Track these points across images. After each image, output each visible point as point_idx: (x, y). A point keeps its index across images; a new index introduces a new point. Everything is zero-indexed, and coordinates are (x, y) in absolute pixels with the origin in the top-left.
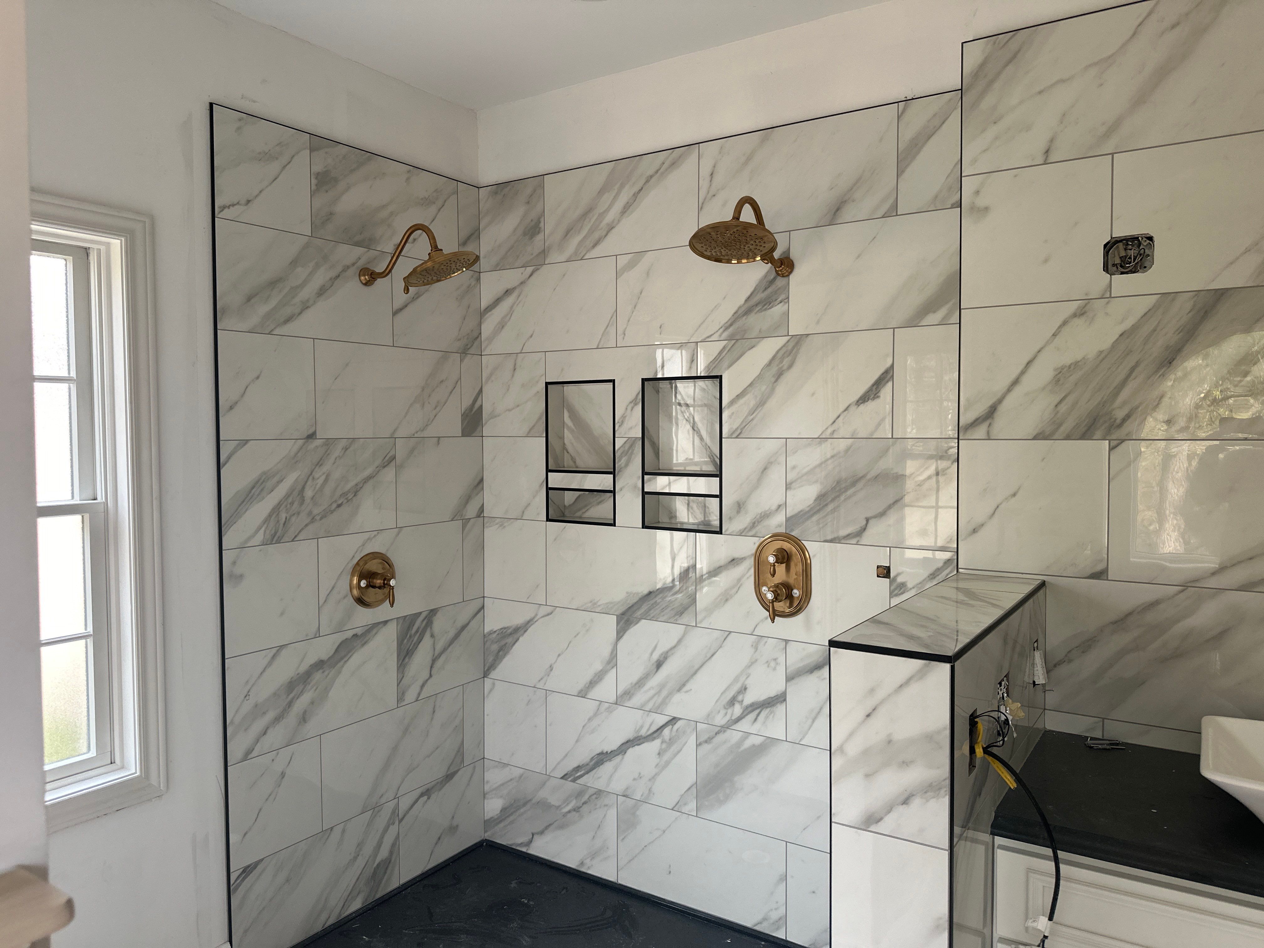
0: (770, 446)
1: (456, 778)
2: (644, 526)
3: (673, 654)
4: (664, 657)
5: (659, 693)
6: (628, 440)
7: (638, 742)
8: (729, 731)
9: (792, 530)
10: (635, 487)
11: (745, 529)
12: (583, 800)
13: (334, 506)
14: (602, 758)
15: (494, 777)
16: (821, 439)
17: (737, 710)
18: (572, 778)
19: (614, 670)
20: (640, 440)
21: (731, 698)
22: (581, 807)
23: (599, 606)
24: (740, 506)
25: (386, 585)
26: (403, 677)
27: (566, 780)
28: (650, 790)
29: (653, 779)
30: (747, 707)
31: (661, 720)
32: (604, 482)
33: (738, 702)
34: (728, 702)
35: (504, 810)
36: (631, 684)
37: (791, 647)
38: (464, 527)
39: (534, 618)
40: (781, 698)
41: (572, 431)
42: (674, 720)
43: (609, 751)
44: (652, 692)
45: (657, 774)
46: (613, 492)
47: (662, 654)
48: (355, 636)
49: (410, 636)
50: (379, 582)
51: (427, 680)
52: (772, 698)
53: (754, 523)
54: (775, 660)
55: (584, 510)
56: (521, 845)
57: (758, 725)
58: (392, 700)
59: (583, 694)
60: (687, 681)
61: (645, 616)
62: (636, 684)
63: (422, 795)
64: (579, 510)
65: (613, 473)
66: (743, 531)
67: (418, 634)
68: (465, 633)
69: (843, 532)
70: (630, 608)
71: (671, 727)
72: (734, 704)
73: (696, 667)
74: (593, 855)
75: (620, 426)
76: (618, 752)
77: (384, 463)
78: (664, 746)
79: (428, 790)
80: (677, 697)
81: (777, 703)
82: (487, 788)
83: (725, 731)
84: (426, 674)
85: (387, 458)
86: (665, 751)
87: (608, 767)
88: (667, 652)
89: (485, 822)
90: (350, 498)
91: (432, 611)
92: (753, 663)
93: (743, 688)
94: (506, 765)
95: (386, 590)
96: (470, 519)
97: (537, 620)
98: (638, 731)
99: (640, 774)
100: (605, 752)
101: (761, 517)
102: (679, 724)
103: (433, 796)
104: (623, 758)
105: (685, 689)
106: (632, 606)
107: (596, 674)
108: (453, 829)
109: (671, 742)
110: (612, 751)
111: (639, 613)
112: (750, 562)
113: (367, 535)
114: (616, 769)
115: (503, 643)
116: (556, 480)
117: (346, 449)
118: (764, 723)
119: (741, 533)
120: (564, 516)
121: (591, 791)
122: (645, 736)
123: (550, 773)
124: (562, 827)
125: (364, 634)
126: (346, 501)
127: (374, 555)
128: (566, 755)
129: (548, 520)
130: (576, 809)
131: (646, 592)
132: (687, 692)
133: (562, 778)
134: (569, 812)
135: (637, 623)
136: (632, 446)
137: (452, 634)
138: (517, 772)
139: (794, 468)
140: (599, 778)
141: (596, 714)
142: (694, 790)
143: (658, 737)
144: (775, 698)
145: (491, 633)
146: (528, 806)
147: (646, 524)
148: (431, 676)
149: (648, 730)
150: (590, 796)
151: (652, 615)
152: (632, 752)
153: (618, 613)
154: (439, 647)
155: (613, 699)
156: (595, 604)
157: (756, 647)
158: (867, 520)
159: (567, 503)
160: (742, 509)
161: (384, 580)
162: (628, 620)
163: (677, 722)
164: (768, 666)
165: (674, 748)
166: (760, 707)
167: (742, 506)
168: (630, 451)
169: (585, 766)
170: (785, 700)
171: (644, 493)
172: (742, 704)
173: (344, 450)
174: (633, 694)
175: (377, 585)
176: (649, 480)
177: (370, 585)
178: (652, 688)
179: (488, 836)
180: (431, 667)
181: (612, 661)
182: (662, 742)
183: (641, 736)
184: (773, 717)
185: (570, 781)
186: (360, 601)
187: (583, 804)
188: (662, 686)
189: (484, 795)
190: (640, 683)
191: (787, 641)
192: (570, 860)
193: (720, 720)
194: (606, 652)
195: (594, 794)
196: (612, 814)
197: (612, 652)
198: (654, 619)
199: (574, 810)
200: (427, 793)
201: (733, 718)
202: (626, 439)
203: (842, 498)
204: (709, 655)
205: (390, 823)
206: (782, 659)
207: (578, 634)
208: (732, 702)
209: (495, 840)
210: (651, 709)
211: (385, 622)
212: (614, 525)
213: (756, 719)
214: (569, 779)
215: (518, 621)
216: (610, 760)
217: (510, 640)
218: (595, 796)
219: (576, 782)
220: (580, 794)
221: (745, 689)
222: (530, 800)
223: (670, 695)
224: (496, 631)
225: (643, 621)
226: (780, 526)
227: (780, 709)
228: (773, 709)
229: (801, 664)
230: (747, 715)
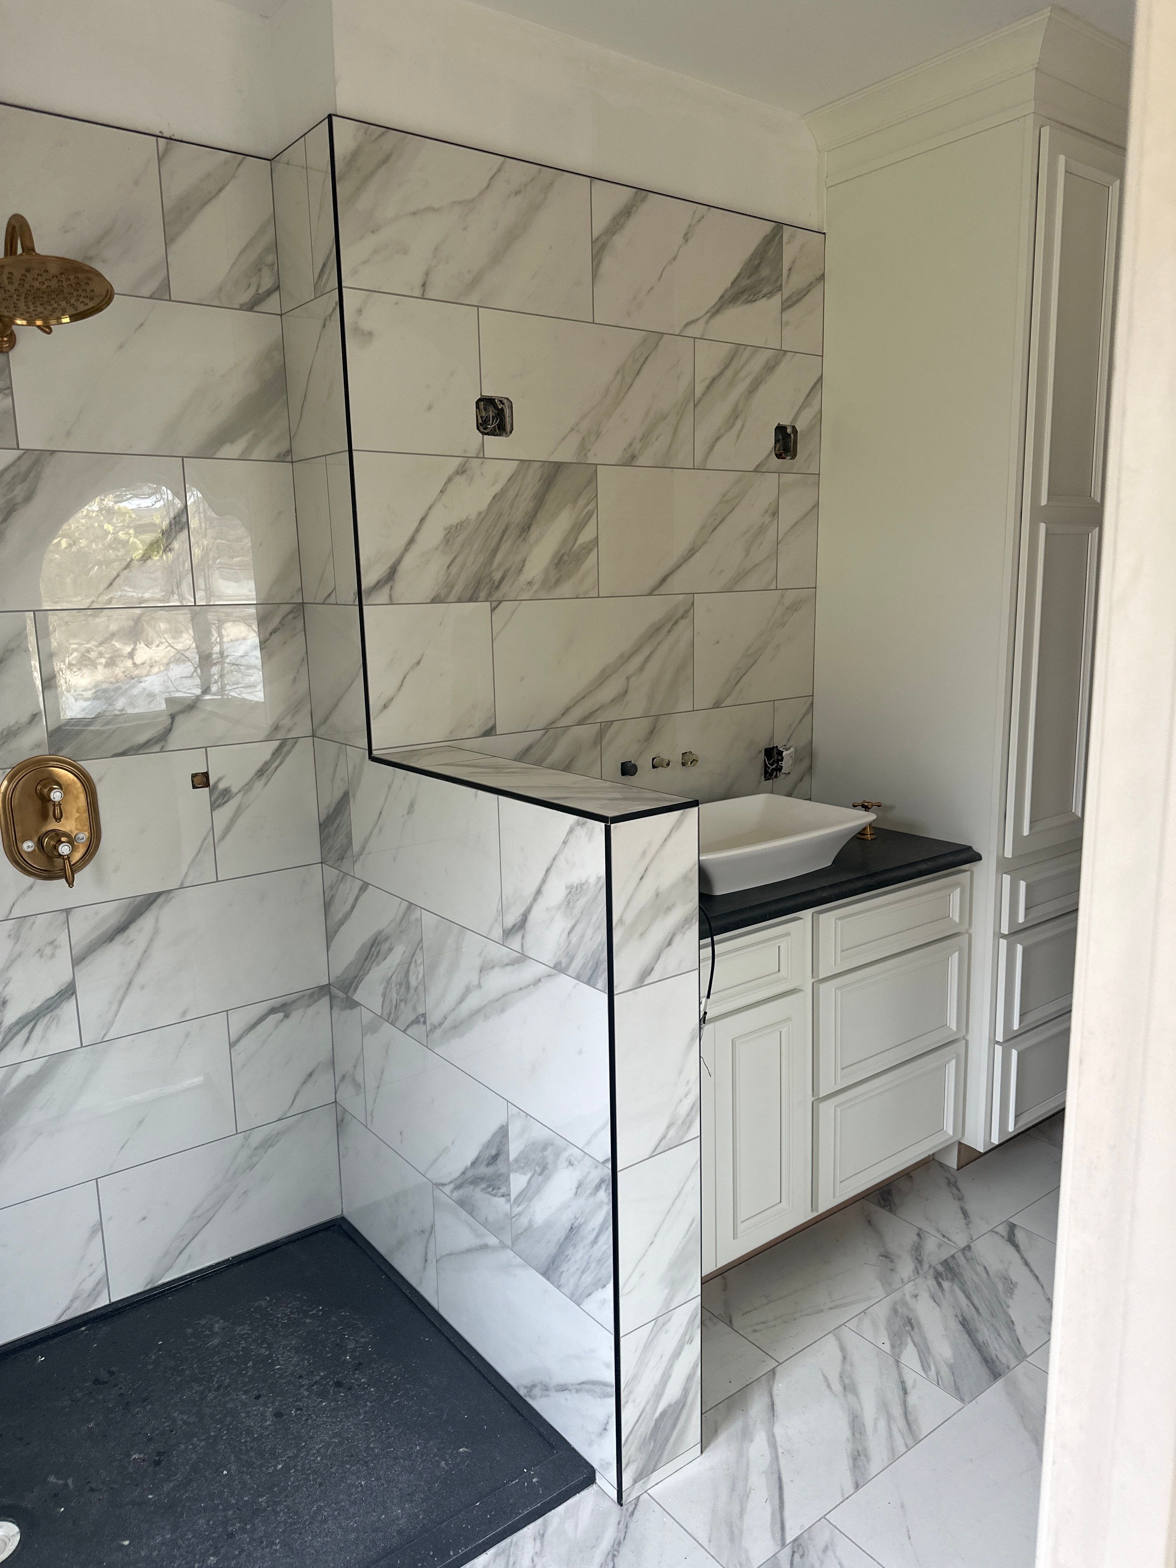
9: (60, 749)
37: (77, 916)
40: (69, 991)
52: (51, 999)
54: (52, 943)
57: (31, 1046)
69: (140, 739)
81: (60, 1003)
118: (43, 1038)
144: (56, 998)
164: (41, 956)
166: (34, 1018)
170: (74, 993)
184: (57, 1023)
191: (68, 911)
206: (63, 939)
213: (28, 1038)
226: (38, 746)
227: (68, 1008)
228: (58, 1011)
229: (94, 936)
230: (12, 1038)
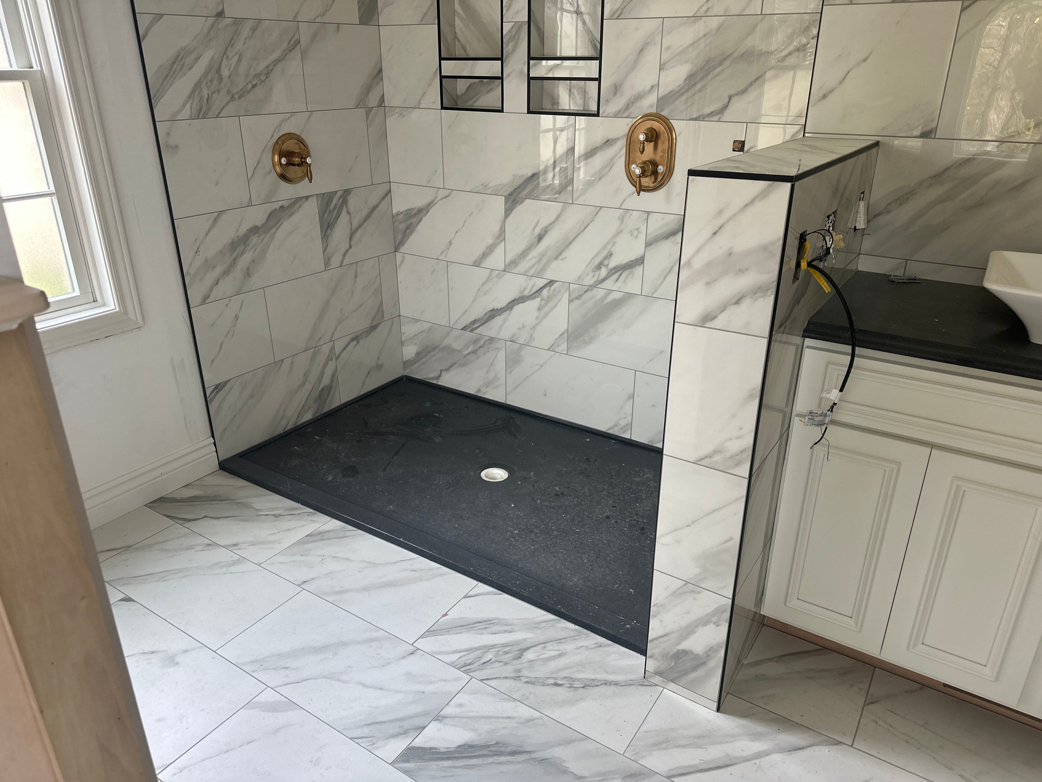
0: (648, 26)
1: (379, 329)
2: (529, 112)
3: (552, 228)
4: (545, 231)
5: (539, 261)
6: (515, 24)
7: (522, 301)
8: (595, 290)
9: (662, 110)
10: (521, 72)
11: (620, 110)
12: (479, 345)
13: (250, 86)
14: (493, 314)
15: (408, 330)
16: (696, 17)
17: (603, 272)
18: (470, 329)
19: (503, 243)
20: (526, 24)
21: (599, 263)
22: (477, 350)
23: (490, 188)
24: (616, 89)
25: (303, 163)
26: (327, 246)
27: (465, 330)
28: (531, 336)
29: (534, 328)
30: (611, 270)
31: (541, 283)
32: (492, 68)
33: (604, 265)
34: (596, 267)
35: (418, 354)
36: (517, 254)
37: (652, 217)
38: (368, 114)
39: (434, 200)
41: (462, 19)
42: (551, 283)
43: (499, 309)
44: (534, 261)
45: (537, 325)
46: (501, 78)
47: (543, 229)
48: (282, 207)
49: (330, 211)
50: (297, 160)
51: (348, 250)
52: (632, 261)
53: (629, 104)
54: (638, 229)
55: (475, 99)
56: (432, 378)
57: (619, 283)
58: (320, 266)
59: (477, 264)
60: (563, 250)
61: (529, 197)
62: (521, 255)
63: (352, 340)
64: (470, 99)
65: (501, 59)
66: (618, 113)
67: (336, 211)
68: (376, 211)
69: (707, 111)
70: (516, 189)
71: (549, 287)
72: (601, 267)
73: (571, 239)
74: (487, 385)
75: (507, 10)
76: (506, 309)
77: (290, 47)
78: (543, 303)
79: (357, 336)
80: (555, 264)
81: (636, 265)
82: (404, 338)
83: (592, 290)
84: (346, 245)
85: (292, 43)
86: (544, 306)
87: (498, 320)
88: (547, 227)
89: (404, 363)
90: (263, 79)
91: (346, 191)
92: (619, 232)
93: (610, 254)
94: (418, 320)
95: (304, 168)
96: (373, 107)
97: (437, 203)
98: (522, 292)
99: (523, 324)
100: (496, 308)
101: (635, 99)
102: (556, 285)
103: (362, 342)
104: (510, 313)
105: (561, 257)
106: (518, 187)
107: (487, 247)
108: (379, 367)
109: (549, 299)
110: (501, 308)
111: (524, 194)
112: (622, 143)
113: (282, 117)
114: (505, 321)
115: (409, 222)
116: (449, 68)
117: (254, 30)
118: (625, 281)
119: (616, 115)
120: (457, 104)
121: (486, 338)
122: (528, 295)
123: (453, 325)
124: (463, 365)
125: (290, 207)
126: (259, 82)
127: (290, 136)
128: (465, 312)
129: (443, 108)
130: (474, 352)
131: (530, 174)
132: (562, 259)
133: (462, 329)
134: (469, 354)
135: (522, 203)
136: (519, 30)
137: (364, 213)
138: (426, 326)
139: (668, 48)
140: (491, 328)
141: (488, 280)
142: (566, 335)
143: (538, 296)
144: (635, 261)
145: (398, 214)
146: (437, 351)
147: (531, 110)
148: (351, 247)
149: (530, 292)
150: (485, 342)
151: (535, 195)
152: (518, 308)
153: (505, 194)
154: (355, 223)
155: (502, 267)
156: (486, 186)
157: (622, 219)
158: (730, 98)
159: (459, 92)
160: (618, 92)
161: (301, 158)
162: (514, 200)
163: (554, 283)
164: (631, 235)
165: (551, 304)
166: (622, 269)
167: (618, 87)
168: (517, 36)
169: (480, 320)
170: (643, 262)
171: (530, 79)
172: (607, 268)
173: (251, 32)
174: (518, 263)
175: (296, 163)
176: (535, 65)
177: (290, 164)
178: (534, 257)
179: (407, 373)
180: (350, 240)
181: (501, 236)
182: (542, 300)
183: (525, 296)
184: (632, 276)
185: (469, 331)
186: (283, 177)
187: (479, 348)
188: (542, 256)
189: (402, 343)
190: (524, 254)
191: (648, 213)
192: (470, 388)
193: (589, 280)
194: (496, 229)
195: (487, 341)
196: (502, 355)
197: (501, 229)
198: (537, 198)
199: (472, 353)
200: (356, 339)
201: (600, 279)
202: (513, 23)
203: (710, 77)
204: (582, 228)
205: (329, 359)
206: (643, 229)
207: (472, 214)
208: (599, 266)
209: (412, 376)
210: (533, 274)
211: (307, 198)
212: (502, 111)
213: (618, 279)
214: (468, 330)
215: (420, 203)
216: (500, 315)
217: (414, 220)
218: (488, 342)
219: (473, 332)
220: (476, 341)
221: (611, 255)
222: (438, 346)
223: (549, 262)
224: (403, 212)
225: (528, 201)
226: (651, 106)
227: (638, 270)
228: (633, 270)
229: (659, 232)
230: (611, 276)
